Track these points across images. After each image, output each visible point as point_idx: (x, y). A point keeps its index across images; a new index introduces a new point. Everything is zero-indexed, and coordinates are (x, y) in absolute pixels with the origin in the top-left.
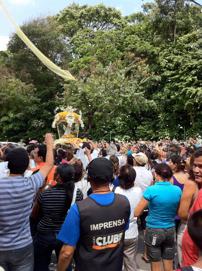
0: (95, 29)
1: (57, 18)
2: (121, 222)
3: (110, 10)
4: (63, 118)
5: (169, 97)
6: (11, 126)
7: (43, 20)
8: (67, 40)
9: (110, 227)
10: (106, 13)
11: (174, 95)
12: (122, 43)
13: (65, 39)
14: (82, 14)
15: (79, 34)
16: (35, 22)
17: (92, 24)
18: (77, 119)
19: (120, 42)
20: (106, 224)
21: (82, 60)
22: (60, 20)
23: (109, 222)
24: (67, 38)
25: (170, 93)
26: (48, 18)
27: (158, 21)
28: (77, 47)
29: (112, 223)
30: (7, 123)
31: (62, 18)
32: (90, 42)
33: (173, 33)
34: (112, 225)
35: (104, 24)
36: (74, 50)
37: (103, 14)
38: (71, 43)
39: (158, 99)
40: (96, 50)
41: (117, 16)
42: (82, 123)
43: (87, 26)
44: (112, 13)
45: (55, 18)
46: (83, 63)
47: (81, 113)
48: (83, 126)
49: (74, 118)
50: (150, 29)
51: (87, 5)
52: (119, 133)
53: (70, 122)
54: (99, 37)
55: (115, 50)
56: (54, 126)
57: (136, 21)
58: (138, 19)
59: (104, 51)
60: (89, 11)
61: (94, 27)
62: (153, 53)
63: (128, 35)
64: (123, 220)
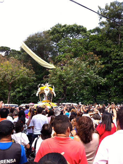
0: (71, 38)
1: (49, 32)
2: (13, 161)
3: (80, 27)
4: (42, 90)
5: (116, 77)
6: (21, 94)
7: (41, 33)
8: (54, 44)
9: (4, 163)
11: (120, 75)
12: (87, 46)
13: (53, 44)
14: (64, 30)
15: (62, 41)
16: (36, 34)
17: (69, 35)
18: (51, 91)
19: (86, 45)
20: (2, 161)
21: (63, 55)
22: (51, 33)
23: (4, 160)
24: (55, 43)
25: (117, 75)
26: (44, 32)
27: (109, 32)
28: (61, 48)
29: (6, 161)
30: (19, 92)
31: (52, 32)
32: (68, 45)
34: (6, 162)
35: (77, 35)
36: (58, 50)
37: (76, 29)
38: (57, 46)
39: (110, 78)
40: (72, 49)
41: (84, 30)
42: (54, 93)
43: (66, 36)
44: (81, 29)
45: (48, 32)
46: (64, 57)
47: (54, 88)
48: (55, 95)
49: (49, 91)
50: (104, 36)
51: (66, 25)
52: (85, 99)
53: (47, 93)
54: (74, 42)
55: (83, 49)
56: (37, 95)
57: (96, 33)
58: (97, 31)
59: (77, 50)
60: (67, 28)
61: (70, 37)
62: (107, 51)
63: (91, 40)
64: (15, 159)
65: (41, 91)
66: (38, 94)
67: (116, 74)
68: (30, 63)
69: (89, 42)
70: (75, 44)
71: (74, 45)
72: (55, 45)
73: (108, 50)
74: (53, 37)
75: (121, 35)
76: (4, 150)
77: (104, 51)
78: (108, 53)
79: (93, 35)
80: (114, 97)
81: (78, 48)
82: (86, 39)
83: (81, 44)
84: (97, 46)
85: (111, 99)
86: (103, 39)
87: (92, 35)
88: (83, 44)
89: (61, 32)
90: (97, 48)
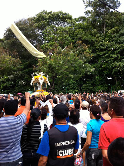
0: (57, 26)
2: (73, 142)
3: (66, 14)
4: (37, 79)
5: (101, 66)
6: (5, 84)
7: (25, 20)
9: (66, 144)
10: (63, 16)
11: (105, 65)
12: (73, 34)
13: (39, 31)
14: (50, 17)
15: (47, 29)
16: (20, 21)
17: (54, 22)
18: (45, 80)
20: (64, 143)
21: (49, 44)
22: (36, 20)
23: (66, 142)
24: (40, 31)
26: (29, 19)
27: (94, 21)
28: (46, 36)
29: (68, 142)
30: (3, 82)
32: (54, 33)
33: (104, 28)
34: (68, 143)
35: (62, 23)
36: (44, 38)
37: (61, 17)
38: (42, 34)
40: (58, 38)
41: (70, 18)
42: (48, 82)
43: (52, 24)
44: (67, 16)
45: (33, 19)
46: (49, 46)
47: (48, 77)
48: (49, 84)
49: (43, 80)
50: (89, 25)
51: (52, 11)
52: (71, 88)
53: (41, 82)
54: (60, 30)
55: (69, 38)
56: (31, 84)
57: (81, 21)
58: (82, 20)
59: (62, 39)
60: (53, 15)
61: (56, 24)
62: (92, 41)
63: (77, 29)
64: (74, 141)
65: (35, 80)
66: (33, 84)
67: (101, 64)
68: (16, 52)
69: (75, 31)
70: (61, 32)
71: (60, 34)
72: (41, 32)
73: (94, 39)
74: (39, 24)
75: (106, 24)
76: (64, 132)
77: (89, 40)
78: (93, 42)
79: (79, 24)
80: (99, 86)
81: (64, 37)
82: (72, 27)
83: (67, 32)
84: (83, 35)
85: (95, 88)
86: (88, 28)
87: (77, 24)
88: (69, 33)
89: (46, 19)
90: (82, 37)
